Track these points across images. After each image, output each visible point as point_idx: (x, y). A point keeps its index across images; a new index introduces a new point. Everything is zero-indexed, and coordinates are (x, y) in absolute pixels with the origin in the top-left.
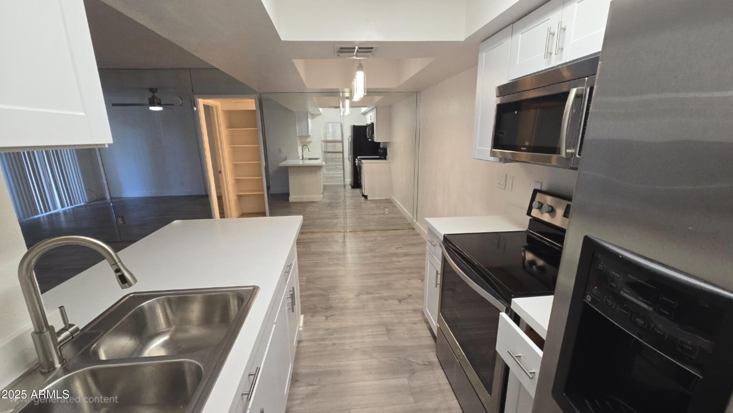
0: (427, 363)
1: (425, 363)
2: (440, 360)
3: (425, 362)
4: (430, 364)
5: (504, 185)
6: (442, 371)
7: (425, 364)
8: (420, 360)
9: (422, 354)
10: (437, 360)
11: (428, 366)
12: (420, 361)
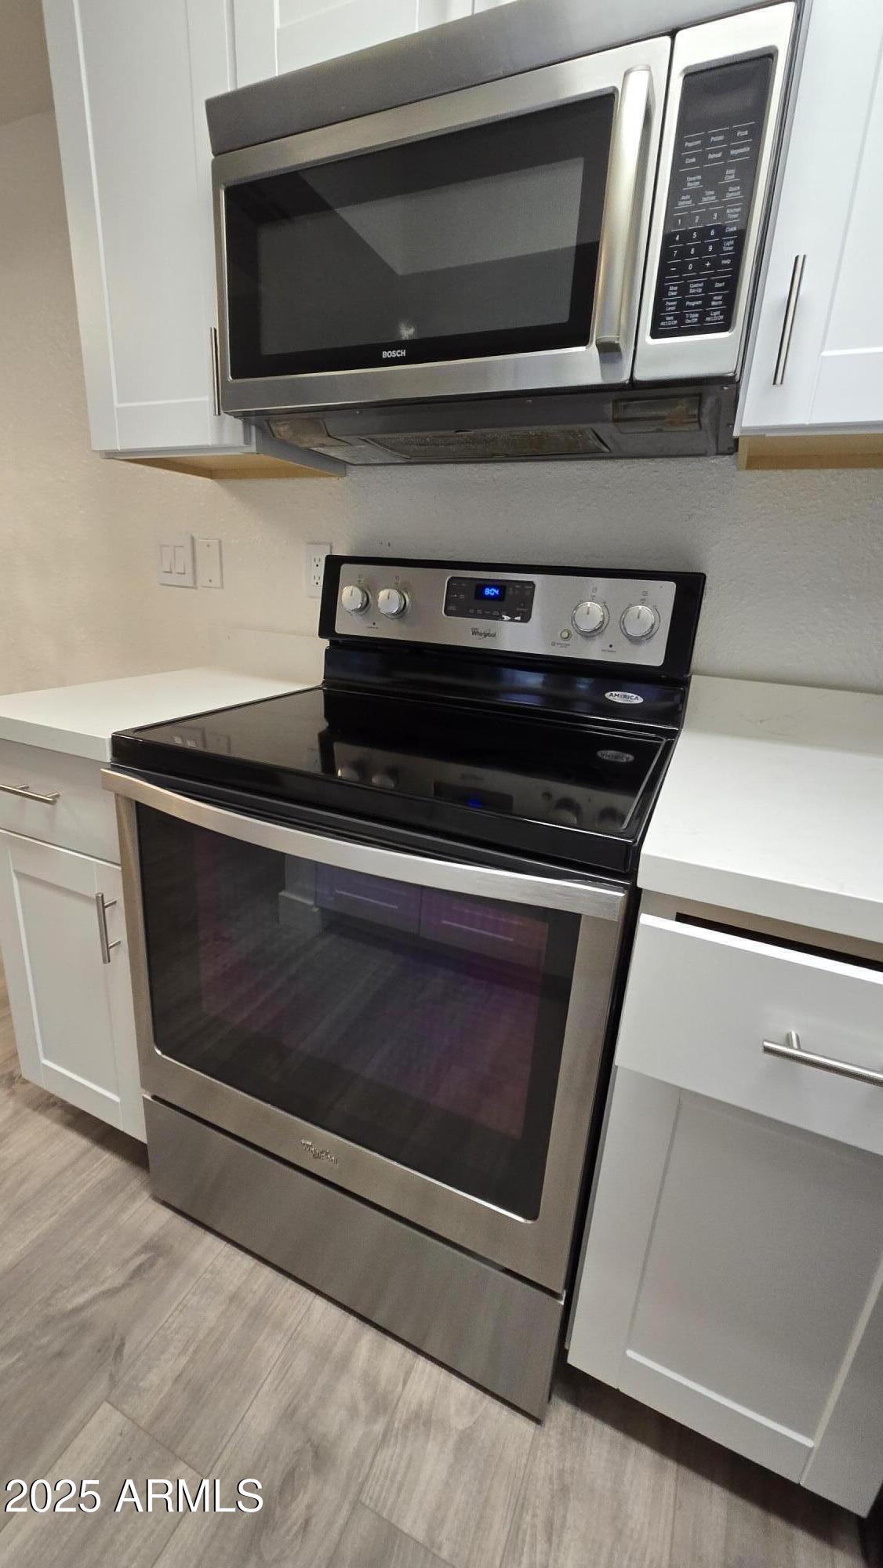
0: (143, 1258)
1: (138, 1261)
2: (178, 1206)
3: (131, 1258)
4: (156, 1249)
5: (189, 570)
6: (210, 1239)
7: (139, 1271)
8: (110, 1271)
9: (103, 1239)
10: (166, 1214)
11: (152, 1266)
12: (113, 1276)
